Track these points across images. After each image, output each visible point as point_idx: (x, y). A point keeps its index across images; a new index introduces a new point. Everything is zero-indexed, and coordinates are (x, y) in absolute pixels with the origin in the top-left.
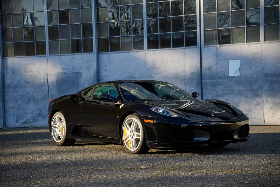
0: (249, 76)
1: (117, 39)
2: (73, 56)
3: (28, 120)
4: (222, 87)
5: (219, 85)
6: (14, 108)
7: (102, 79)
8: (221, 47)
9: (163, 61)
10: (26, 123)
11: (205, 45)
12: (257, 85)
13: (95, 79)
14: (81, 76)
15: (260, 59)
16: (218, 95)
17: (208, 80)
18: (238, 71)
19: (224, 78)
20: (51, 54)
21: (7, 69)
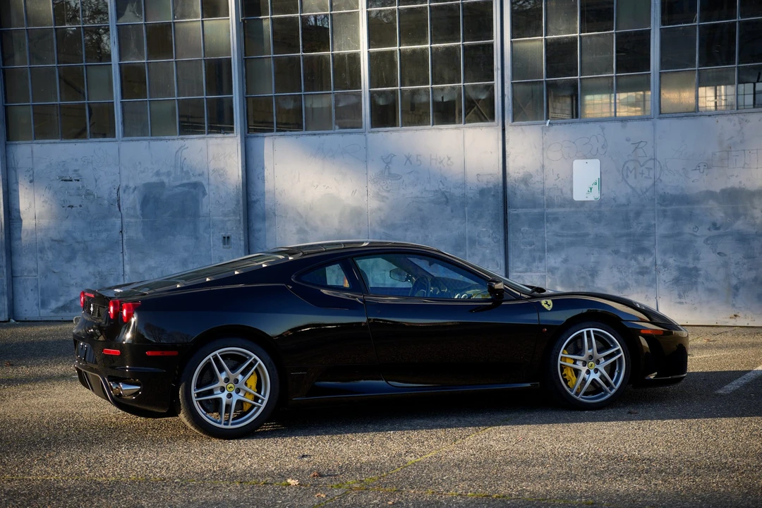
0: (623, 201)
1: (295, 101)
2: (182, 141)
3: (72, 301)
4: (556, 227)
5: (547, 221)
6: (36, 271)
7: (258, 200)
8: (555, 127)
9: (411, 159)
10: (65, 311)
11: (513, 121)
12: (641, 223)
13: (238, 201)
14: (204, 194)
15: (651, 159)
16: (546, 247)
17: (523, 207)
18: (596, 188)
19: (561, 206)
20: (128, 136)
21: (16, 171)
